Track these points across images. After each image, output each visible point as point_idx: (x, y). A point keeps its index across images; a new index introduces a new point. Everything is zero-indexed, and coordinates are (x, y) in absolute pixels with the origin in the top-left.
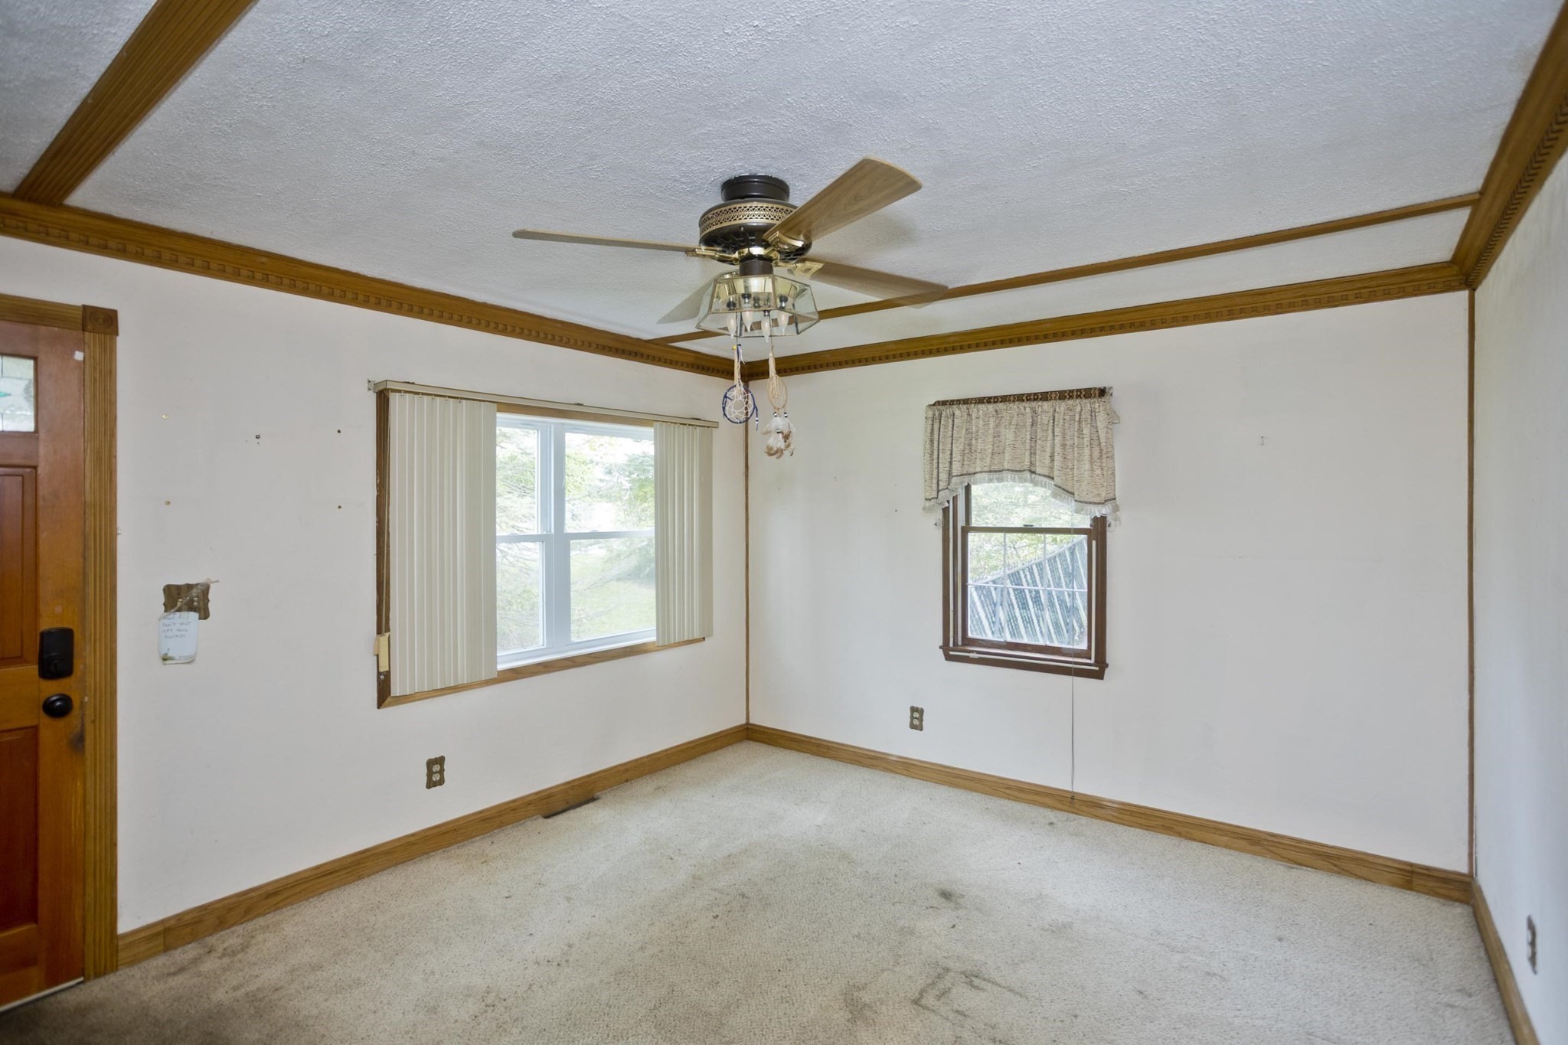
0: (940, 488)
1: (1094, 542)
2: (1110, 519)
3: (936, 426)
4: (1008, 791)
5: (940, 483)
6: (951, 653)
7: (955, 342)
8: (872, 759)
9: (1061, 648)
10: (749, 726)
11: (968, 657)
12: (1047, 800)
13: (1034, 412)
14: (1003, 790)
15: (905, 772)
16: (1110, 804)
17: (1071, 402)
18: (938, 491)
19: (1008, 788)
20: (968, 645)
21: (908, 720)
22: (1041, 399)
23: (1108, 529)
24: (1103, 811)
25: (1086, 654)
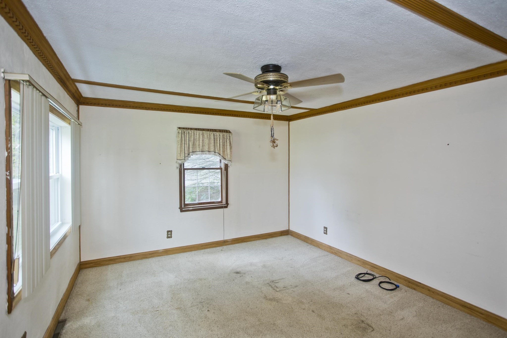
0: (186, 156)
1: (225, 171)
2: (229, 165)
3: (183, 136)
4: (202, 247)
5: (186, 154)
6: (183, 209)
7: (186, 109)
8: (152, 254)
9: (214, 202)
10: (81, 263)
11: (189, 209)
12: (214, 246)
13: (214, 135)
14: (200, 247)
15: (166, 254)
16: (230, 240)
17: (224, 133)
18: (185, 157)
19: (202, 246)
20: (186, 206)
21: (166, 236)
22: (214, 131)
23: (229, 168)
24: (228, 243)
25: (221, 202)
